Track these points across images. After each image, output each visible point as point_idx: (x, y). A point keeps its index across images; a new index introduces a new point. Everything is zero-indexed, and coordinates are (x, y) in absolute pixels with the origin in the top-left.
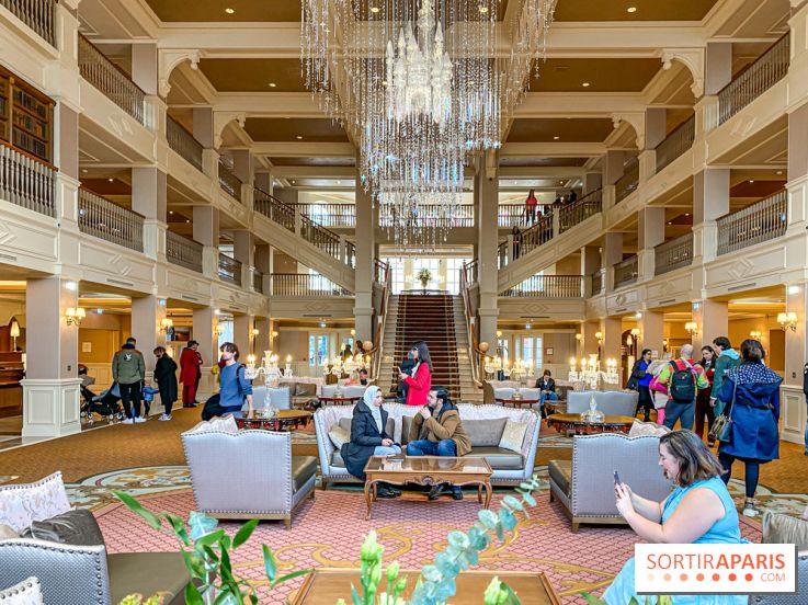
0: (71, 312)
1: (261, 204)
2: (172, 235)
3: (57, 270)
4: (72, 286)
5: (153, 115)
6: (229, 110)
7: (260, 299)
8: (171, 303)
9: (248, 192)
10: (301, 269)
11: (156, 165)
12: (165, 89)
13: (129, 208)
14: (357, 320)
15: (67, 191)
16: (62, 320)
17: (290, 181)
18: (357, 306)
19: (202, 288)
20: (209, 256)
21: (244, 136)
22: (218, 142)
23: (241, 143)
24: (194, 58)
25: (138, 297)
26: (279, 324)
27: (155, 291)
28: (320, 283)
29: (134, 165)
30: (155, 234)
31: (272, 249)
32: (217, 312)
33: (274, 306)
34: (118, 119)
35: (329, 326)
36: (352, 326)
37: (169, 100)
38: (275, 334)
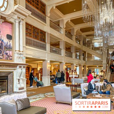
0: (48, 66)
1: (84, 44)
2: (66, 52)
3: (46, 59)
4: (49, 62)
5: (63, 31)
6: (77, 28)
7: (84, 62)
8: (66, 63)
9: (82, 42)
10: (93, 56)
11: (63, 40)
12: (65, 26)
13: (59, 48)
14: (103, 65)
15: (48, 46)
16: (47, 67)
17: (90, 39)
18: (103, 62)
19: (72, 60)
20: (74, 55)
21: (80, 32)
22: (75, 34)
23: (80, 33)
24: (69, 20)
25: (61, 63)
26: (88, 67)
27: (63, 62)
28: (97, 58)
29: (60, 40)
30: (63, 52)
31: (87, 52)
32: (75, 65)
33: (87, 63)
34: (56, 33)
35: (99, 67)
36: (102, 67)
37: (65, 28)
38: (88, 68)
